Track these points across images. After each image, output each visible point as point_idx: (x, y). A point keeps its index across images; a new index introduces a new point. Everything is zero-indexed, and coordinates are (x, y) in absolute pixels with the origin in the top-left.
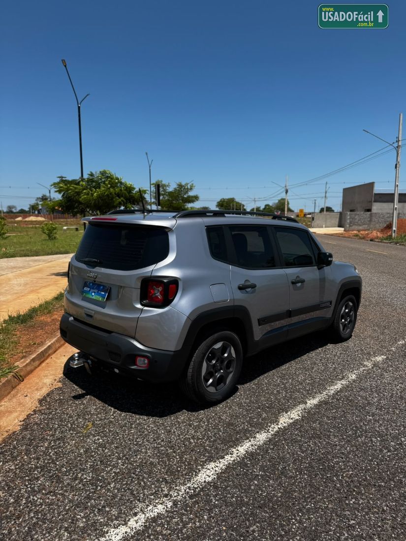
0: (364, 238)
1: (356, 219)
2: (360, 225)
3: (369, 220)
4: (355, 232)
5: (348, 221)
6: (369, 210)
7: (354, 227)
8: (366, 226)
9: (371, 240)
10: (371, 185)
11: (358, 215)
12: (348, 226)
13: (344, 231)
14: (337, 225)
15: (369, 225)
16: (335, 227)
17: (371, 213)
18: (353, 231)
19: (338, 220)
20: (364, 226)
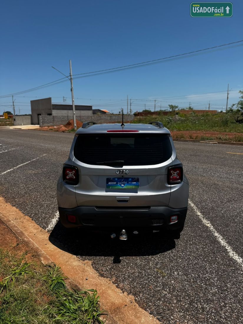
0: (57, 131)
1: (45, 120)
2: (48, 123)
3: (53, 120)
4: (46, 127)
5: (41, 121)
6: (50, 114)
7: (45, 124)
8: (52, 124)
9: (63, 132)
10: (50, 99)
11: (46, 117)
12: (41, 124)
13: (40, 127)
14: (30, 123)
15: (53, 123)
16: (29, 124)
17: (53, 117)
18: (45, 127)
19: (30, 120)
20: (50, 124)
